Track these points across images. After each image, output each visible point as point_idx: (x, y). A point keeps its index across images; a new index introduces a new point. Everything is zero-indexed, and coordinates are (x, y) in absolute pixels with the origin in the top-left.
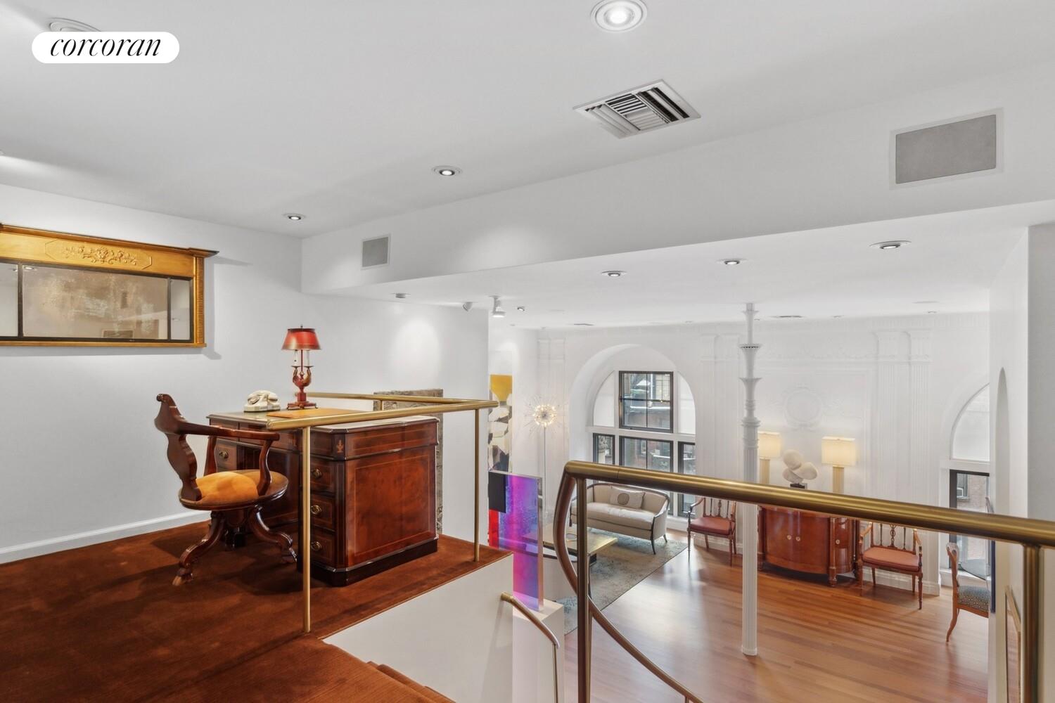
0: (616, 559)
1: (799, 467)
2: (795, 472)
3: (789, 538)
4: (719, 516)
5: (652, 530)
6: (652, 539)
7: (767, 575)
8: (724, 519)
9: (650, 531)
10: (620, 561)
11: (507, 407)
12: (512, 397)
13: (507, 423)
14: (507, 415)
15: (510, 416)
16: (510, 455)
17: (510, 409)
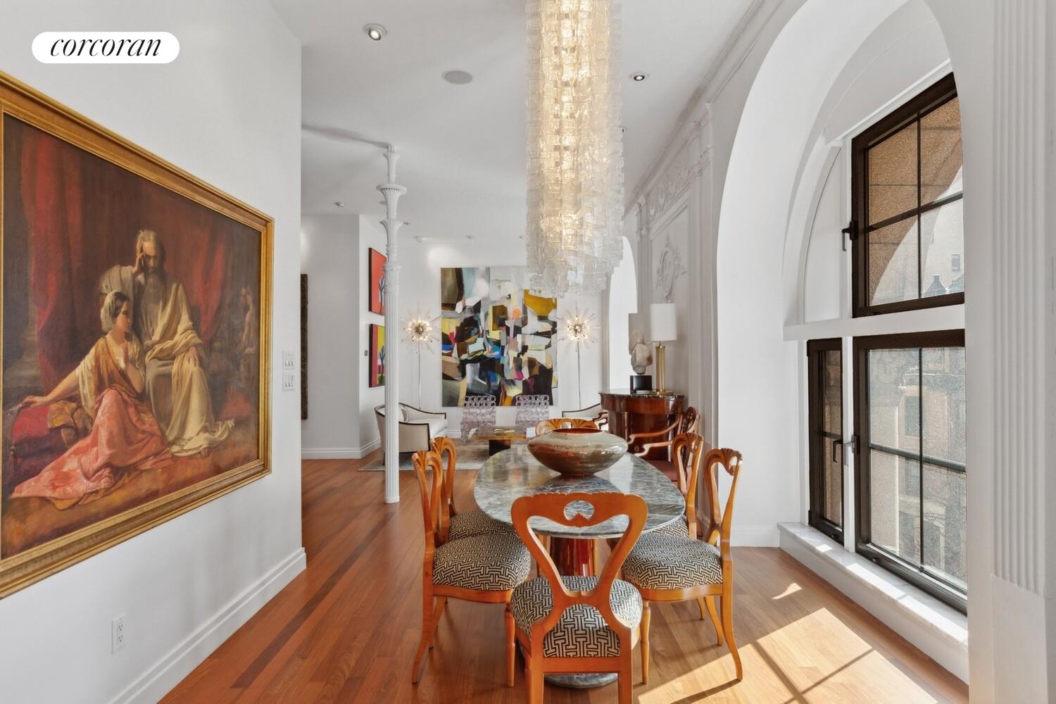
11: (549, 322)
12: (556, 312)
13: (550, 337)
14: (550, 330)
15: (554, 331)
16: (554, 369)
17: (554, 324)
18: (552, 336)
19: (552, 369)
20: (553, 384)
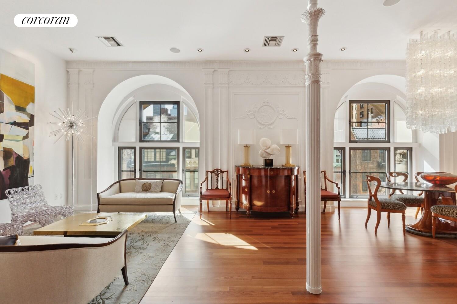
0: (147, 233)
1: (269, 148)
2: (267, 151)
3: (268, 192)
4: (217, 188)
5: (174, 204)
6: (174, 211)
7: (255, 219)
8: (220, 189)
9: (171, 205)
10: (150, 234)
11: (28, 114)
12: (34, 106)
13: (28, 129)
14: (28, 121)
15: (31, 122)
16: (30, 160)
17: (32, 117)
18: (30, 128)
19: (29, 159)
20: (30, 174)
